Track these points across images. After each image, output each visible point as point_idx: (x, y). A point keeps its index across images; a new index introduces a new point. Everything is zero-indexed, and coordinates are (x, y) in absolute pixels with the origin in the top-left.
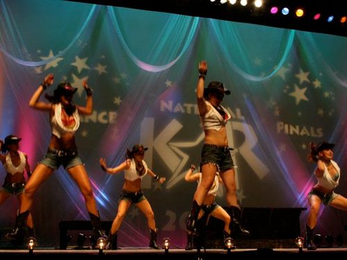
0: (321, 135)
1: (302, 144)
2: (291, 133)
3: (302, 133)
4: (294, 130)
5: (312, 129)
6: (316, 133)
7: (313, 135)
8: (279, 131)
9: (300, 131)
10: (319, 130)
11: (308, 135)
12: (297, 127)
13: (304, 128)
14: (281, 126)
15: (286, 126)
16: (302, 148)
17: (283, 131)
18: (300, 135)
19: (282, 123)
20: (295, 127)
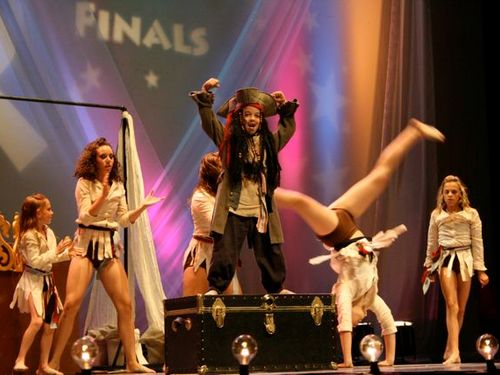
0: (201, 49)
1: (147, 73)
2: (118, 37)
3: (149, 41)
4: (127, 29)
5: (178, 30)
6: (187, 41)
7: (180, 48)
8: (81, 31)
9: (143, 33)
10: (197, 35)
11: (166, 45)
12: (137, 21)
13: (156, 24)
14: (88, 14)
15: (104, 16)
16: (146, 82)
17: (92, 31)
18: (143, 46)
19: (92, 7)
20: (129, 22)
